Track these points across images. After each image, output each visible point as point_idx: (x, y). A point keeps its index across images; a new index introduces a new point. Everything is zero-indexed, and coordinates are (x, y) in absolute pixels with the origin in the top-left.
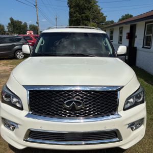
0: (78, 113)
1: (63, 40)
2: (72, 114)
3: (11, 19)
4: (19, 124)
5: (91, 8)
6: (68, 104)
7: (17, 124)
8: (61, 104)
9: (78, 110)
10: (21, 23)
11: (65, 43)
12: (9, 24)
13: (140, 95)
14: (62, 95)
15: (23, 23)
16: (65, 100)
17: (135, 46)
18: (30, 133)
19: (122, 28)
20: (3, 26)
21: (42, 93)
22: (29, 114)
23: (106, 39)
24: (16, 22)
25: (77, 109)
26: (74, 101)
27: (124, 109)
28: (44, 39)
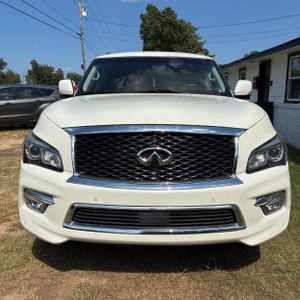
0: (162, 174)
1: (131, 77)
2: (153, 176)
3: (34, 63)
4: (56, 197)
5: (184, 40)
6: (144, 155)
7: (51, 197)
8: (132, 157)
9: (162, 168)
10: (52, 69)
11: (137, 83)
12: (29, 72)
13: (277, 151)
14: (133, 140)
15: (56, 70)
16: (139, 149)
17: (270, 100)
18: (75, 213)
19: (244, 69)
20: (18, 75)
21: (98, 138)
22: (73, 176)
23: (214, 70)
24: (42, 69)
25: (161, 165)
26: (157, 151)
27: (248, 171)
28: (99, 69)
